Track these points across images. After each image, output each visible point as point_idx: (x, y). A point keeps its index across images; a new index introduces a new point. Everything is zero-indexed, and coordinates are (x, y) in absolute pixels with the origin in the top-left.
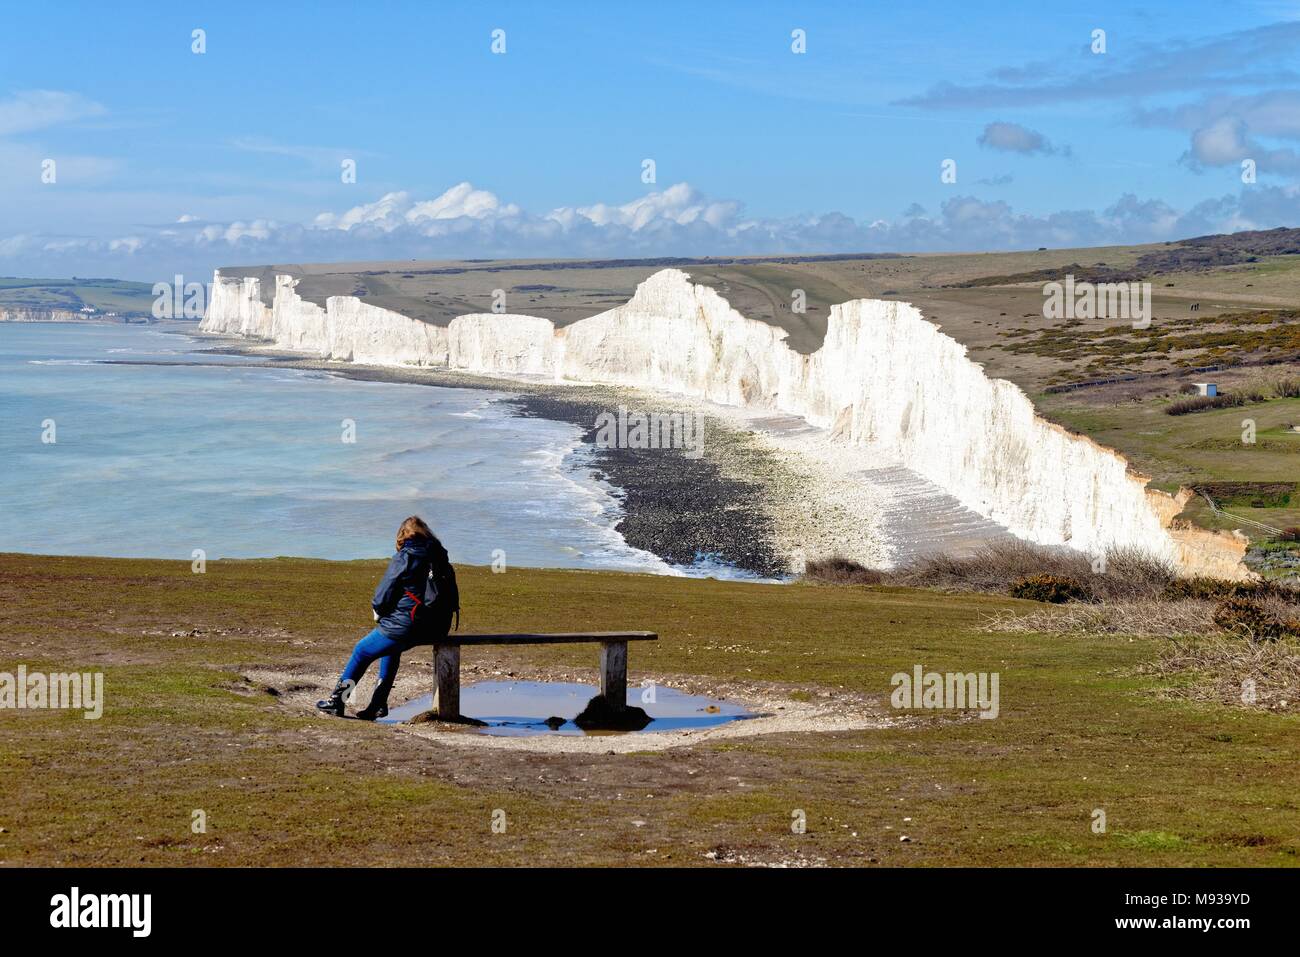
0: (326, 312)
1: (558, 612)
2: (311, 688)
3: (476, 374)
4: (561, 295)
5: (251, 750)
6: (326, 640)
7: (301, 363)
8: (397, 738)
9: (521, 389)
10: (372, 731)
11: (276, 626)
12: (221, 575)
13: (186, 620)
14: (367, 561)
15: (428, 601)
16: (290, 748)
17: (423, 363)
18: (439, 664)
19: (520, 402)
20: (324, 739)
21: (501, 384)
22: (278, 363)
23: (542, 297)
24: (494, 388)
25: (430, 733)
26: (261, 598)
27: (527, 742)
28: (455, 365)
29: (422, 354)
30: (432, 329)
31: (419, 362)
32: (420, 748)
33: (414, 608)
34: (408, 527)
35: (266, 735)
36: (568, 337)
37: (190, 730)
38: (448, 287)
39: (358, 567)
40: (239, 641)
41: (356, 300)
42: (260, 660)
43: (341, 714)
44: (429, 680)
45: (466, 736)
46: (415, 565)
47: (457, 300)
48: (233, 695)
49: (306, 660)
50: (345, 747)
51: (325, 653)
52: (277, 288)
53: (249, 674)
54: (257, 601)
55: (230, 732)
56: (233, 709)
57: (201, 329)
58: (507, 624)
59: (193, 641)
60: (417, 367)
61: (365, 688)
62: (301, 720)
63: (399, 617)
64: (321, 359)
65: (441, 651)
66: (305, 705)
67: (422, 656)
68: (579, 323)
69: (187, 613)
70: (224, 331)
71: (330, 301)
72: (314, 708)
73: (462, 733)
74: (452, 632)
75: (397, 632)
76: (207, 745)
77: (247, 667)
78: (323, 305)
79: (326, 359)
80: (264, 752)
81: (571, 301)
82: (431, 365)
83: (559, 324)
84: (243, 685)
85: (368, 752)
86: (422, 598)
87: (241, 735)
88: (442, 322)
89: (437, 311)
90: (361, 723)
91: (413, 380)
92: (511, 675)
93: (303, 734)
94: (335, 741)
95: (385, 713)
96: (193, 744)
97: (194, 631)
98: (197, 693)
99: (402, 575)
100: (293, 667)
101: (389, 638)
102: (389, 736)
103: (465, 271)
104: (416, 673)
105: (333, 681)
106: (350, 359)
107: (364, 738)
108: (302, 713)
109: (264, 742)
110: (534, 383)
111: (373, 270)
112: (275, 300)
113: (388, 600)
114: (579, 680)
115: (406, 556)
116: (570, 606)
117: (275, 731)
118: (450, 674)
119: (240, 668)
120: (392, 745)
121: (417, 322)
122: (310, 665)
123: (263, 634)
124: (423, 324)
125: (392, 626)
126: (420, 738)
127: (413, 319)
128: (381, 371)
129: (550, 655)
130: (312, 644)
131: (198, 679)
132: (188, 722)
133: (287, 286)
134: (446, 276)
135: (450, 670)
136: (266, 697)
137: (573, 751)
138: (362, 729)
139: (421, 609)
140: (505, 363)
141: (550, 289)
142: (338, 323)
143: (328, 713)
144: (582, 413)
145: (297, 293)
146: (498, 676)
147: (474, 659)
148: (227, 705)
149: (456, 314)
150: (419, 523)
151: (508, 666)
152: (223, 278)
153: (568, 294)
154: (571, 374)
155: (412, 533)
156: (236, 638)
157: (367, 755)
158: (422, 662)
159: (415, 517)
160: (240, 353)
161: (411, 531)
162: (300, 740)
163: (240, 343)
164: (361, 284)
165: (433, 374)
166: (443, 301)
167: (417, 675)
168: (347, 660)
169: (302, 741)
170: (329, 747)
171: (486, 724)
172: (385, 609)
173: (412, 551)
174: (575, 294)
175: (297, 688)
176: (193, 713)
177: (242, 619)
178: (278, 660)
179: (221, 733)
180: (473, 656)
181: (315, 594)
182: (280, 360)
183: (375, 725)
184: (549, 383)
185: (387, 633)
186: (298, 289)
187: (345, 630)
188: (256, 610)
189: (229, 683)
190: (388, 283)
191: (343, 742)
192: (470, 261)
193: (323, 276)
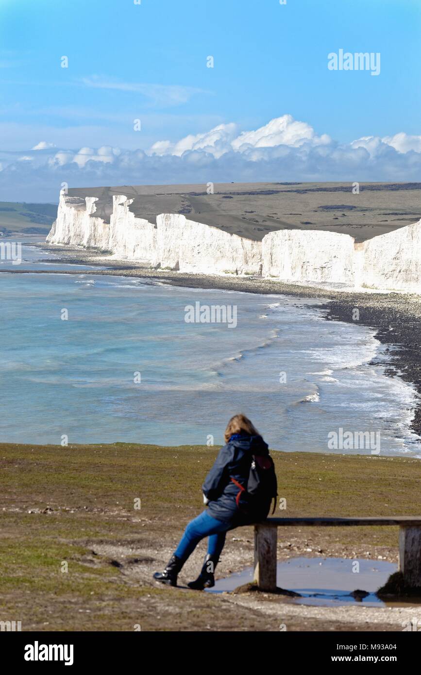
0: (156, 227)
1: (360, 496)
2: (149, 561)
3: (285, 282)
4: (361, 214)
5: (99, 616)
6: (160, 519)
7: (134, 272)
8: (224, 607)
9: (324, 296)
10: (203, 601)
11: (117, 505)
12: (68, 458)
13: (40, 499)
14: (192, 447)
15: (251, 488)
16: (133, 615)
17: (239, 272)
18: (259, 542)
19: (323, 307)
20: (161, 607)
21: (307, 291)
22: (114, 272)
23: (344, 215)
24: (302, 295)
25: (252, 603)
26: (103, 480)
27: (335, 612)
28: (267, 274)
29: (239, 264)
30: (248, 242)
31: (237, 271)
32: (244, 617)
33: (239, 494)
34: (235, 423)
35: (111, 603)
36: (366, 251)
37: (46, 597)
38: (262, 207)
39: (185, 453)
40: (85, 518)
41: (182, 217)
42: (104, 536)
43: (174, 584)
44: (250, 555)
45: (283, 605)
46: (240, 456)
47: (270, 218)
48: (82, 566)
49: (144, 536)
50: (180, 615)
51: (161, 529)
52: (114, 207)
53: (95, 548)
54: (99, 483)
55: (81, 600)
56: (83, 578)
57: (48, 242)
58: (316, 506)
59: (46, 517)
60: (235, 275)
61: (194, 562)
62: (140, 589)
63: (226, 501)
64: (151, 268)
65: (261, 531)
66: (143, 576)
67: (243, 534)
68: (377, 238)
69: (40, 493)
70: (68, 244)
71: (160, 218)
72: (151, 578)
73: (279, 603)
74: (270, 516)
75: (224, 515)
76: (62, 611)
77: (93, 542)
78: (153, 221)
79: (156, 268)
80: (110, 618)
81: (370, 219)
82: (247, 274)
83: (360, 239)
84: (90, 557)
85: (199, 619)
86: (245, 485)
87: (90, 602)
88: (257, 238)
89: (253, 227)
90: (192, 593)
91: (231, 287)
92: (321, 552)
93: (143, 602)
94: (171, 609)
95: (212, 585)
96: (50, 609)
97: (47, 509)
98: (51, 564)
99: (228, 465)
100: (133, 542)
101: (217, 519)
102: (217, 605)
103: (277, 192)
104: (238, 549)
105: (168, 555)
106: (177, 268)
107: (196, 607)
108: (141, 583)
109: (110, 609)
110: (337, 290)
111: (197, 192)
112: (112, 217)
113: (216, 486)
114: (380, 557)
115: (233, 449)
116: (370, 490)
117: (119, 599)
118: (268, 552)
119: (88, 542)
120: (220, 614)
121: (235, 236)
122: (147, 541)
123: (105, 512)
124: (240, 238)
125: (219, 509)
126: (243, 607)
127: (232, 234)
128: (203, 279)
129: (354, 534)
130: (149, 522)
131: (52, 552)
132: (44, 590)
133: (122, 204)
134: (261, 196)
135: (269, 547)
136: (110, 568)
137: (376, 621)
138: (194, 599)
139: (245, 495)
140: (311, 273)
141: (351, 208)
142: (167, 237)
143: (163, 583)
144: (379, 318)
145: (131, 210)
146: (310, 553)
147: (288, 537)
148: (77, 575)
149: (268, 230)
150: (245, 420)
151: (318, 544)
152: (68, 198)
153: (367, 213)
154: (369, 284)
155: (238, 428)
156: (82, 515)
157: (199, 622)
158: (244, 539)
159: (241, 415)
160: (82, 262)
161: (237, 427)
162: (141, 608)
163: (81, 254)
164: (187, 203)
165: (248, 282)
166: (257, 218)
167: (240, 551)
168: (180, 537)
169: (142, 608)
170: (166, 614)
171: (299, 595)
172: (214, 494)
173: (238, 444)
174: (372, 213)
175: (136, 561)
176: (49, 582)
177: (87, 498)
178: (119, 536)
179: (73, 600)
180: (288, 534)
181: (149, 477)
182: (115, 269)
183: (205, 595)
184: (349, 290)
185: (215, 515)
186: (132, 208)
187: (176, 509)
188: (100, 490)
189: (78, 556)
190: (210, 202)
191: (178, 610)
192: (282, 184)
193: (152, 196)
